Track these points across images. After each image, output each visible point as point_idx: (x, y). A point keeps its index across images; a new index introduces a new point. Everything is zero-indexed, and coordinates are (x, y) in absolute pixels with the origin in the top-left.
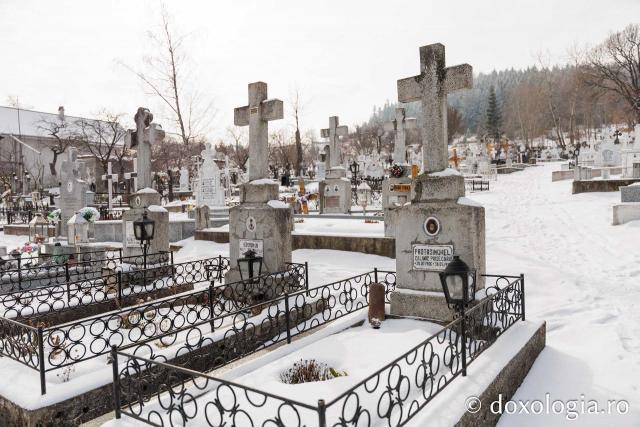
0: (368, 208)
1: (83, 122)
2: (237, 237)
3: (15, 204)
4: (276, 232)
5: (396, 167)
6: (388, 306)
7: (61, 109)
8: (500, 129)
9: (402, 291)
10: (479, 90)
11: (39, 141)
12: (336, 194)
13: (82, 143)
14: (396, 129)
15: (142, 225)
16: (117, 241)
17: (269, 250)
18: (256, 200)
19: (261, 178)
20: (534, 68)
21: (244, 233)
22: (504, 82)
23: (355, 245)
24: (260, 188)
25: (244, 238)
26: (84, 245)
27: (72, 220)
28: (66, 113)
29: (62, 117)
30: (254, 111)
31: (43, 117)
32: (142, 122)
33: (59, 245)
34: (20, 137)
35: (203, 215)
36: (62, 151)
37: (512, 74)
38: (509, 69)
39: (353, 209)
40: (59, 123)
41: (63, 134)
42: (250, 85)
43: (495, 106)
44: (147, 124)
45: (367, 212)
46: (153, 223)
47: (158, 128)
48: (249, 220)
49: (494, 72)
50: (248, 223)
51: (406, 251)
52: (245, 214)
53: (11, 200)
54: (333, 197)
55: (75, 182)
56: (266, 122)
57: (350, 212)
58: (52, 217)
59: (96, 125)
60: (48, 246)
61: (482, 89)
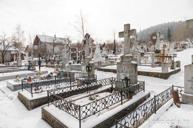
0: (146, 62)
1: (61, 39)
2: (119, 72)
3: (46, 59)
4: (134, 71)
5: (157, 50)
6: (181, 99)
7: (55, 35)
8: (171, 39)
9: (187, 94)
10: (164, 28)
11: (50, 43)
12: (137, 58)
13: (60, 44)
14: (157, 38)
15: (89, 67)
16: (75, 70)
17: (131, 77)
18: (127, 61)
19: (128, 54)
20: (181, 21)
21: (122, 71)
22: (172, 25)
23: (150, 75)
24: (128, 57)
25: (122, 72)
26: (69, 71)
27: (67, 65)
28: (56, 37)
29: (55, 37)
30: (126, 33)
31: (51, 38)
32: (87, 38)
33: (62, 71)
34: (46, 42)
35: (100, 64)
36: (55, 46)
37: (174, 23)
38: (173, 22)
39: (141, 62)
40: (55, 39)
41: (55, 42)
42: (125, 25)
43: (170, 32)
44: (89, 38)
45: (146, 63)
46: (91, 67)
47: (92, 39)
48: (124, 67)
49: (169, 22)
50: (124, 68)
51: (189, 81)
52: (122, 65)
53: (45, 58)
54: (135, 59)
55: (66, 54)
56: (130, 36)
57: (140, 63)
58: (60, 64)
59: (64, 39)
60: (59, 71)
61: (165, 28)
